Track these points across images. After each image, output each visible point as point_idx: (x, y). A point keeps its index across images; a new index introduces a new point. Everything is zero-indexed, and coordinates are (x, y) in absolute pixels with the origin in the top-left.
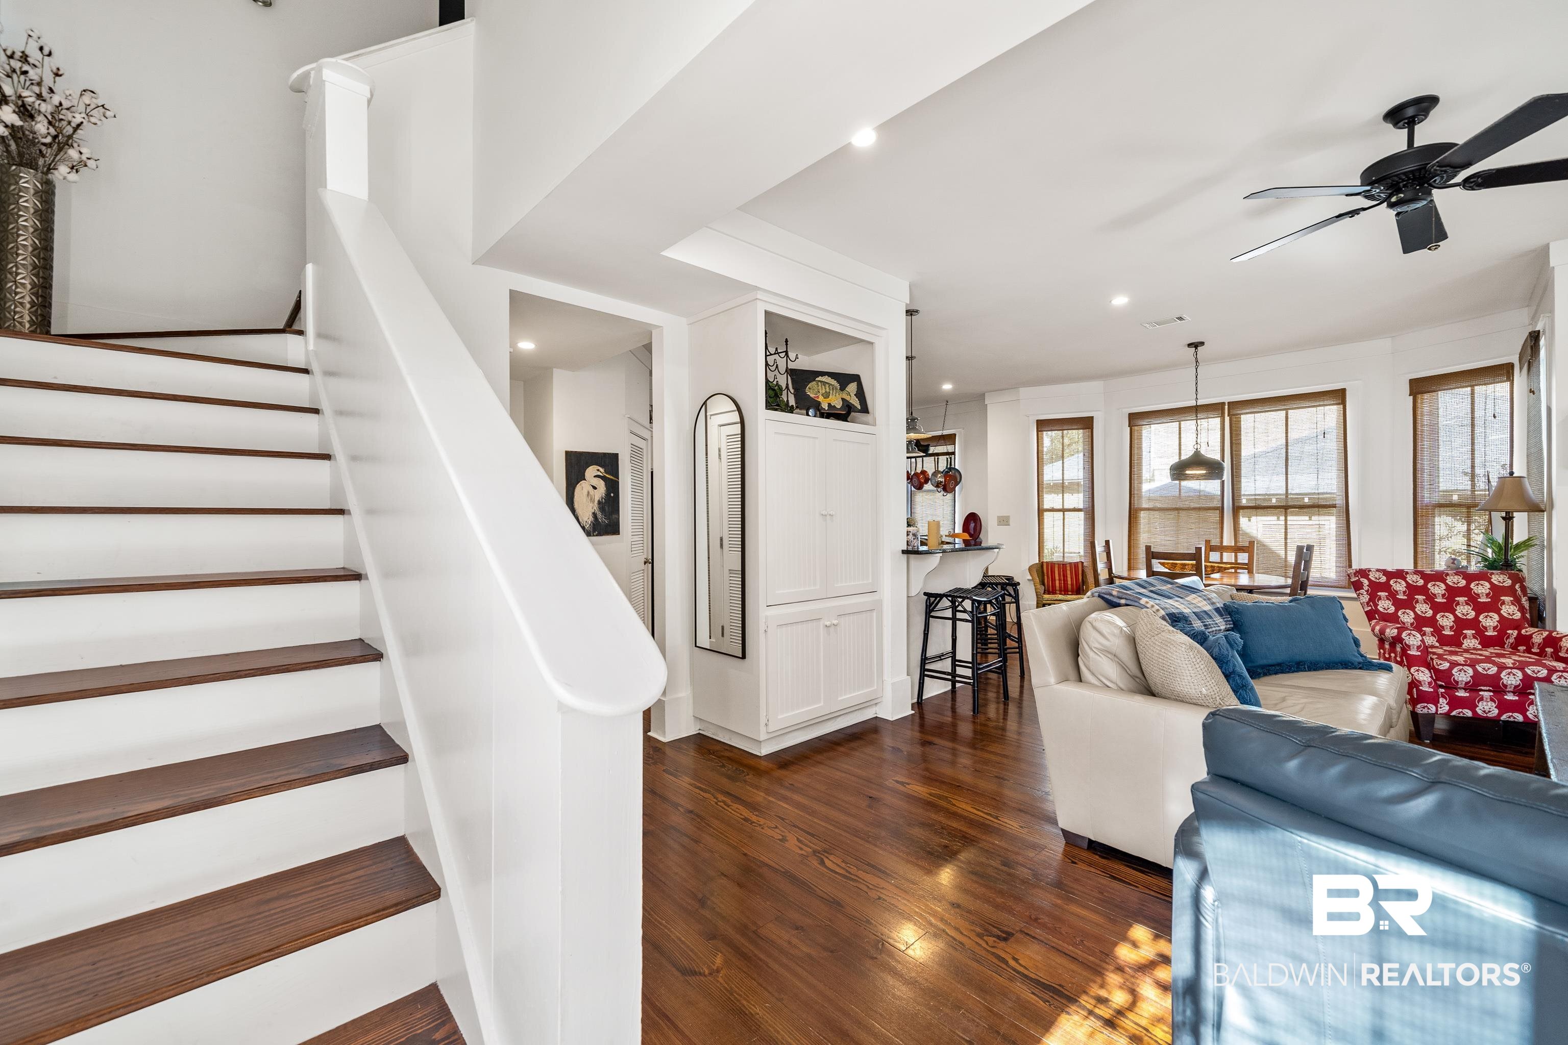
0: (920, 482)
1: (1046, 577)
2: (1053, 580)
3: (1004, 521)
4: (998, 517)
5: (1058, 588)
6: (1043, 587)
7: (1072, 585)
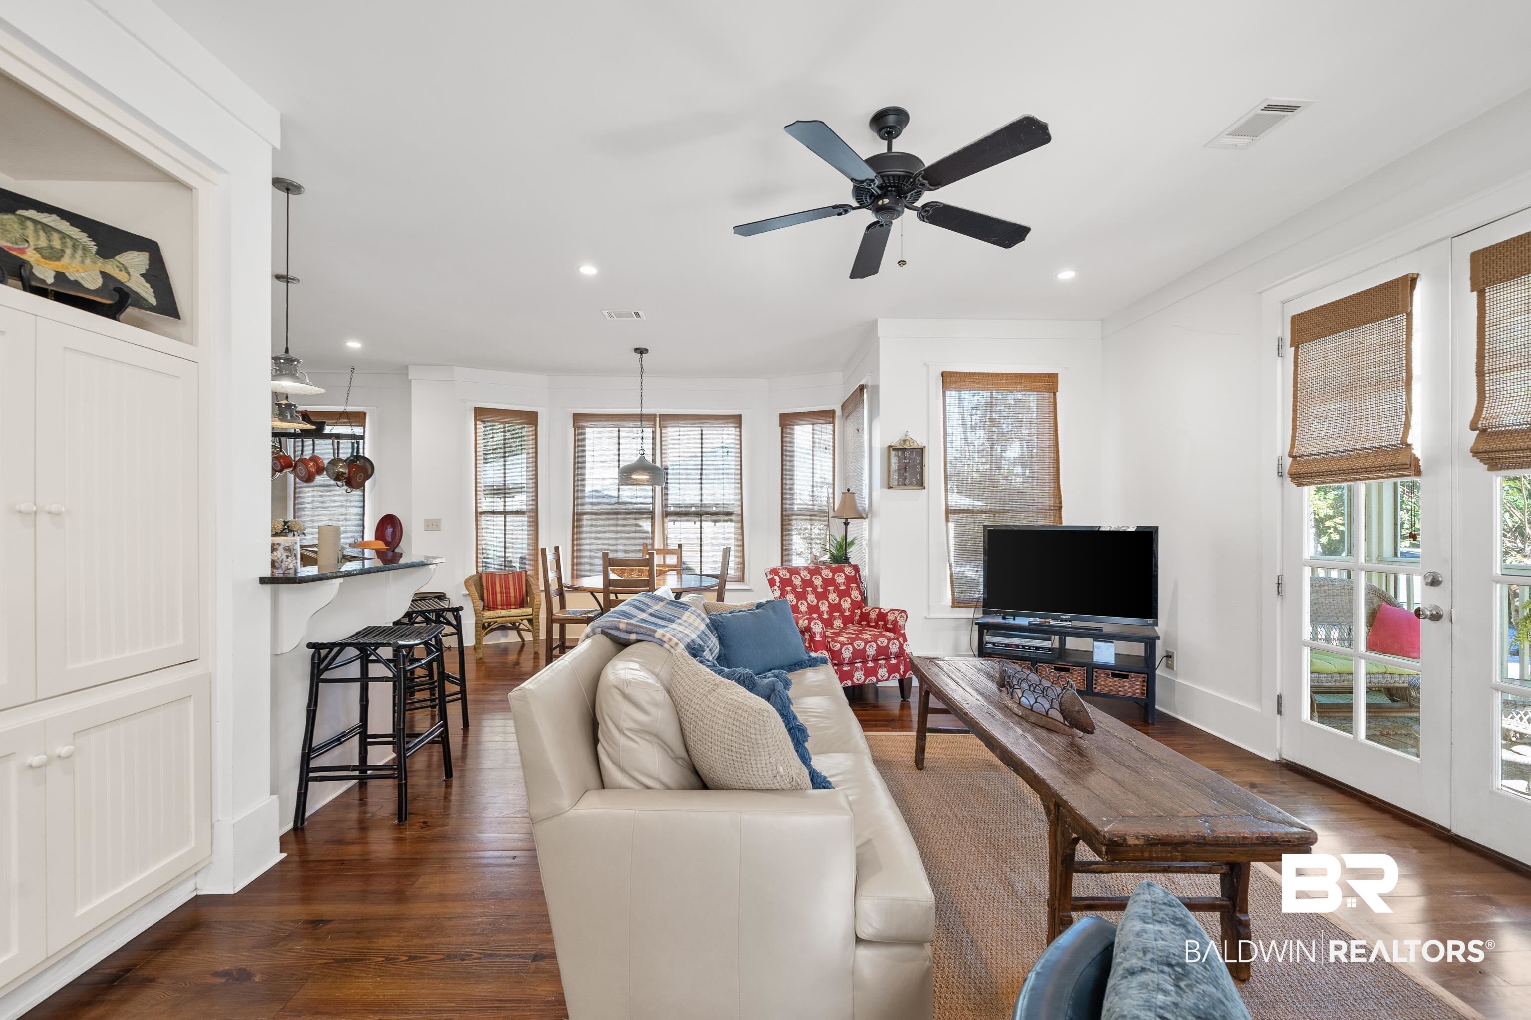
0: (309, 472)
1: (485, 591)
2: (494, 593)
3: (432, 525)
4: (425, 520)
5: (499, 602)
6: (482, 603)
7: (515, 597)
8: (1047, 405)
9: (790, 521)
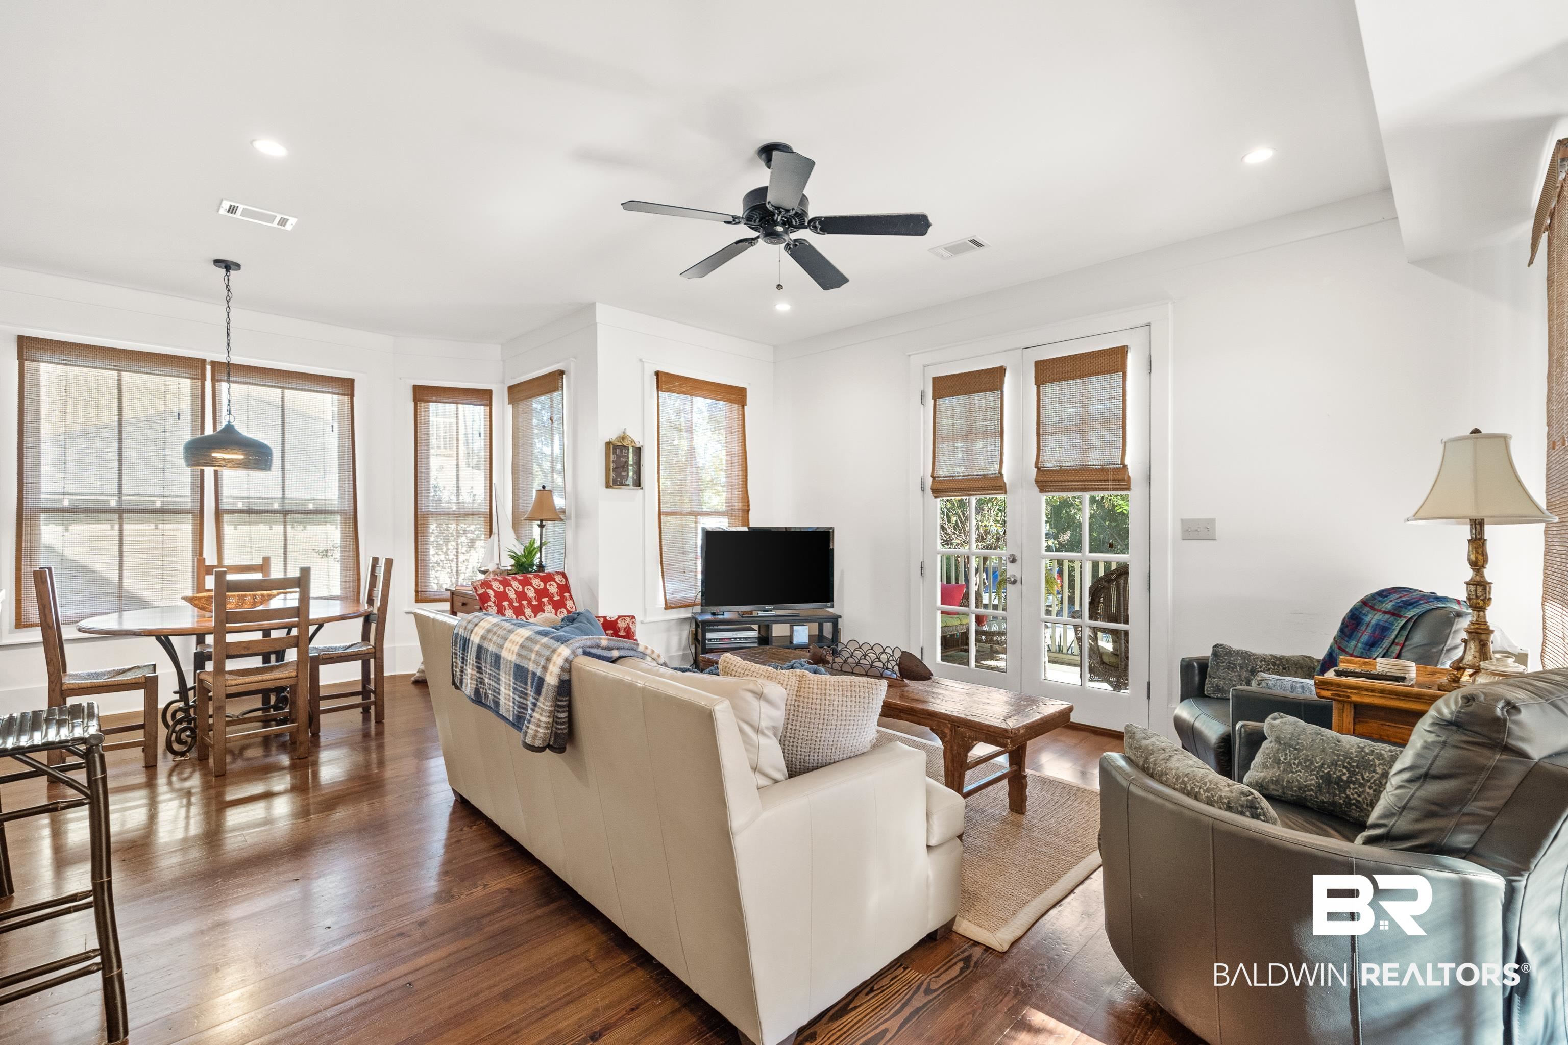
8: (736, 414)
9: (426, 524)
